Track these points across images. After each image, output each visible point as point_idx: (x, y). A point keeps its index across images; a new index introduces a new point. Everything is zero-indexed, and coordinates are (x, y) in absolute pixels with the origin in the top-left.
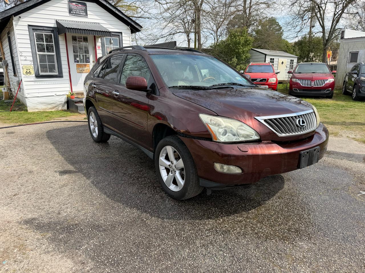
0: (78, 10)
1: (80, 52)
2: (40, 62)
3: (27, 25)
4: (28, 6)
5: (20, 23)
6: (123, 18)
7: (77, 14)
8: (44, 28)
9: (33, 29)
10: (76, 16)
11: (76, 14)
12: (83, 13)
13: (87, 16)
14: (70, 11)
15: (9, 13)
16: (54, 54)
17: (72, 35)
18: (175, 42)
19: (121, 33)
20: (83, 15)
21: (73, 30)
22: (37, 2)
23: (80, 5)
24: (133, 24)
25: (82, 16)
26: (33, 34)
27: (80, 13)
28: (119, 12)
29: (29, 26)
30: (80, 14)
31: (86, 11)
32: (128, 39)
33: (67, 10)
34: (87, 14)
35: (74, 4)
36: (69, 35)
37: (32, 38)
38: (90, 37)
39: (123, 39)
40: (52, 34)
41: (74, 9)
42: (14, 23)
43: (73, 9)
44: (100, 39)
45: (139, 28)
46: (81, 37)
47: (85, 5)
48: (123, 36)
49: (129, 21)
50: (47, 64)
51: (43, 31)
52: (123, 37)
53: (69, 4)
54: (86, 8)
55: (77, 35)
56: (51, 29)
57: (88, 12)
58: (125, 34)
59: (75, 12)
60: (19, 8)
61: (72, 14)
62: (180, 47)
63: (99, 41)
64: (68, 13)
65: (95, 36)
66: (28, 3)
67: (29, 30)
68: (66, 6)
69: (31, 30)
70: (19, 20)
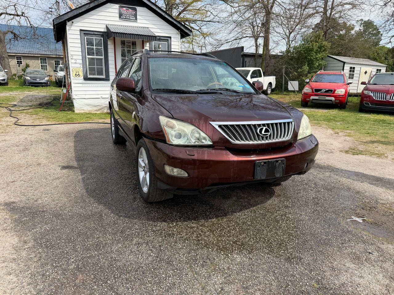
0: (128, 15)
1: (128, 57)
2: (89, 65)
3: (79, 30)
4: (81, 11)
5: (73, 28)
6: (173, 23)
7: (127, 19)
8: (95, 32)
9: (84, 34)
10: (126, 20)
11: (125, 19)
12: (133, 17)
13: (136, 21)
14: (121, 15)
15: (63, 18)
16: (103, 57)
17: (121, 39)
19: (170, 37)
21: (119, 34)
22: (89, 8)
23: (130, 10)
24: (182, 28)
25: (131, 20)
26: (84, 38)
27: (130, 17)
29: (81, 30)
30: (130, 19)
31: (136, 16)
32: (177, 43)
33: (118, 15)
34: (136, 19)
35: (125, 9)
36: (118, 40)
37: (83, 42)
38: (139, 42)
39: (172, 44)
40: (102, 38)
41: (124, 14)
42: (67, 28)
43: (123, 14)
44: (148, 44)
45: (189, 33)
46: (130, 41)
47: (135, 10)
48: (172, 40)
49: (179, 25)
50: (96, 67)
51: (94, 36)
52: (172, 42)
53: (119, 9)
54: (136, 13)
55: (126, 40)
56: (101, 34)
57: (138, 17)
58: (174, 39)
59: (125, 17)
60: (72, 14)
61: (122, 18)
62: (247, 53)
63: (147, 46)
64: (118, 18)
65: (143, 41)
66: (80, 9)
67: (80, 35)
68: (117, 11)
69: (83, 35)
70: (72, 25)
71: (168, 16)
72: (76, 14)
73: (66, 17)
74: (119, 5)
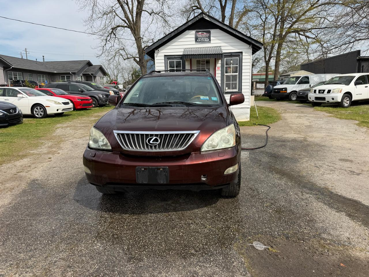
0: (203, 38)
4: (164, 41)
5: (159, 55)
6: (243, 39)
7: (202, 41)
8: (175, 56)
9: (167, 58)
11: (201, 41)
12: (207, 39)
13: (210, 42)
14: (196, 39)
15: (151, 48)
17: (197, 59)
18: (359, 52)
19: (242, 52)
20: (207, 41)
22: (170, 37)
23: (205, 33)
24: (253, 42)
26: (168, 62)
27: (204, 39)
28: (239, 33)
29: (165, 56)
30: (204, 41)
31: (209, 38)
32: (249, 57)
33: (194, 39)
34: (210, 40)
35: (200, 33)
36: (194, 61)
37: (166, 65)
38: (212, 60)
39: (243, 58)
40: (181, 60)
41: (200, 38)
42: (155, 55)
43: (198, 38)
44: (220, 61)
45: (260, 46)
46: (204, 61)
47: (209, 32)
48: (243, 55)
49: (249, 40)
51: (175, 59)
52: (243, 56)
53: (196, 34)
54: (210, 35)
55: (201, 59)
56: (180, 57)
57: (212, 38)
58: (246, 53)
59: (200, 40)
61: (198, 41)
62: (364, 57)
63: (219, 63)
64: (195, 42)
65: (215, 59)
66: (164, 39)
67: (165, 59)
68: (194, 36)
69: (166, 59)
70: (158, 52)
71: (238, 33)
72: (160, 43)
73: (154, 47)
74: (195, 31)
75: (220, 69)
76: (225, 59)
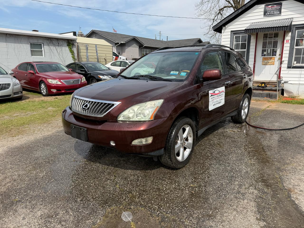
0: (273, 11)
1: (268, 47)
3: (230, 31)
5: (226, 31)
7: (271, 14)
8: (241, 31)
9: (234, 33)
10: (270, 16)
11: (270, 15)
12: (277, 12)
13: (280, 14)
14: (265, 13)
16: (246, 50)
17: (264, 33)
20: (277, 14)
23: (275, 6)
25: (275, 15)
26: (234, 37)
29: (232, 31)
30: (274, 14)
31: (280, 10)
33: (263, 13)
34: (280, 13)
35: (270, 6)
36: (261, 35)
37: (232, 40)
38: (281, 33)
40: (247, 35)
41: (269, 11)
44: (290, 33)
46: (272, 34)
47: (281, 4)
51: (241, 34)
53: (265, 7)
54: (281, 7)
55: (268, 33)
57: (282, 10)
59: (269, 14)
60: (225, 21)
61: (267, 15)
63: (289, 35)
64: (263, 15)
65: (285, 32)
66: (231, 16)
67: (231, 35)
68: (263, 10)
69: (232, 34)
70: (225, 29)
72: (227, 20)
73: (221, 24)
74: (265, 4)
75: (289, 42)
76: (297, 31)
